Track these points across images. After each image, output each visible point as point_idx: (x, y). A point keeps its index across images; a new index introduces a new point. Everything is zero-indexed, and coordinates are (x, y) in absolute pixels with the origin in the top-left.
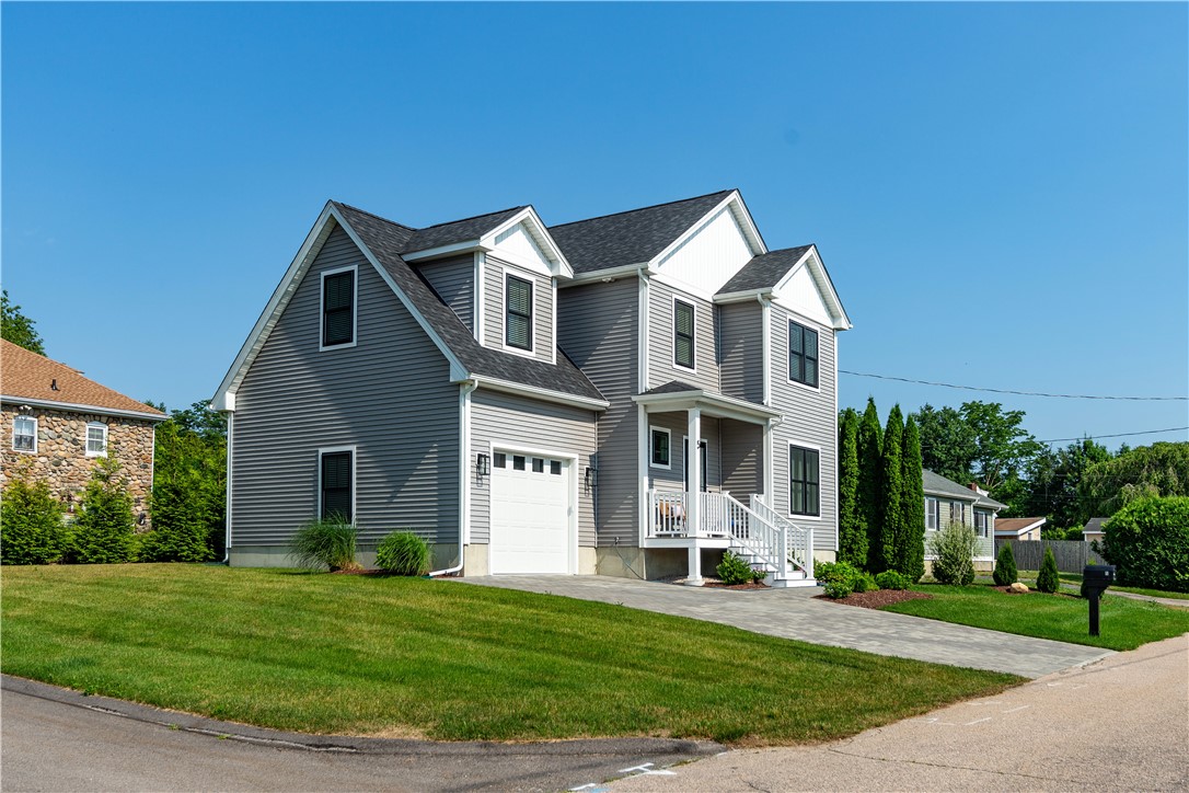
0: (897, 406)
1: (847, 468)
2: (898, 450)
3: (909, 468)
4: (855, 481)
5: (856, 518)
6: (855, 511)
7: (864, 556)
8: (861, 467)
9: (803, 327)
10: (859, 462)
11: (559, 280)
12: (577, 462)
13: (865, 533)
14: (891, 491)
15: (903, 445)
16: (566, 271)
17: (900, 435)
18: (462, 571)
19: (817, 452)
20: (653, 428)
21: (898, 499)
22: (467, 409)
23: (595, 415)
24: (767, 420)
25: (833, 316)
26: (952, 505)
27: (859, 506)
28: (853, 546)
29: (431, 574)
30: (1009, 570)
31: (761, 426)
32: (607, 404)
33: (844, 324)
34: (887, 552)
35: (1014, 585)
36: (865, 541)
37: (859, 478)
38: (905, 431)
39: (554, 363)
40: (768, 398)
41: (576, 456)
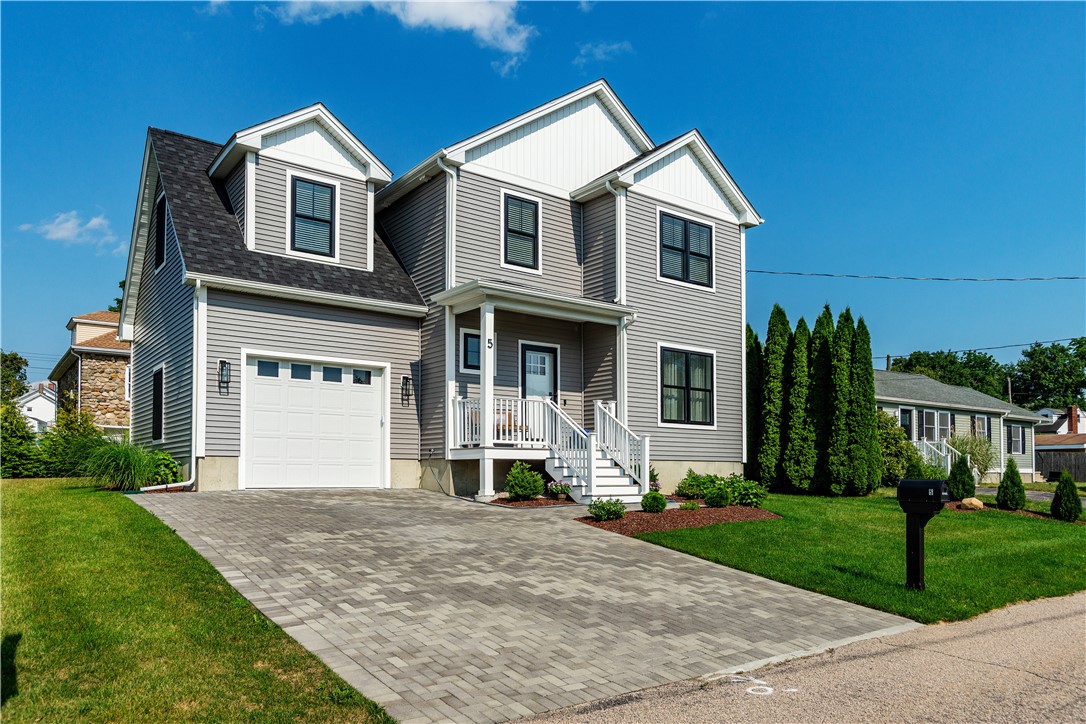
0: (848, 310)
1: (796, 378)
2: (847, 356)
3: (857, 374)
4: (805, 391)
5: (804, 429)
6: (805, 421)
7: (811, 468)
8: (810, 376)
9: (686, 222)
10: (809, 371)
11: (377, 185)
12: (388, 371)
13: (813, 445)
14: (837, 399)
15: (852, 350)
16: (379, 172)
17: (849, 340)
18: (195, 484)
19: (711, 356)
20: (463, 331)
21: (845, 408)
22: (202, 312)
23: (416, 322)
24: (620, 319)
25: (738, 212)
26: (973, 418)
27: (808, 417)
28: (801, 458)
29: (142, 489)
30: (964, 484)
31: (614, 327)
32: (425, 309)
33: (751, 217)
34: (833, 464)
35: (966, 501)
36: (813, 452)
37: (809, 388)
38: (854, 336)
39: (370, 268)
40: (622, 295)
41: (388, 365)
